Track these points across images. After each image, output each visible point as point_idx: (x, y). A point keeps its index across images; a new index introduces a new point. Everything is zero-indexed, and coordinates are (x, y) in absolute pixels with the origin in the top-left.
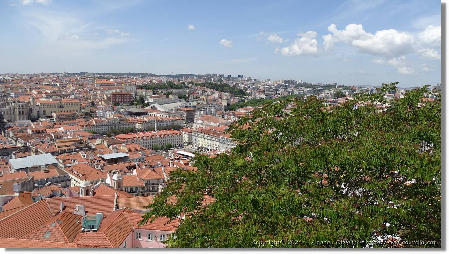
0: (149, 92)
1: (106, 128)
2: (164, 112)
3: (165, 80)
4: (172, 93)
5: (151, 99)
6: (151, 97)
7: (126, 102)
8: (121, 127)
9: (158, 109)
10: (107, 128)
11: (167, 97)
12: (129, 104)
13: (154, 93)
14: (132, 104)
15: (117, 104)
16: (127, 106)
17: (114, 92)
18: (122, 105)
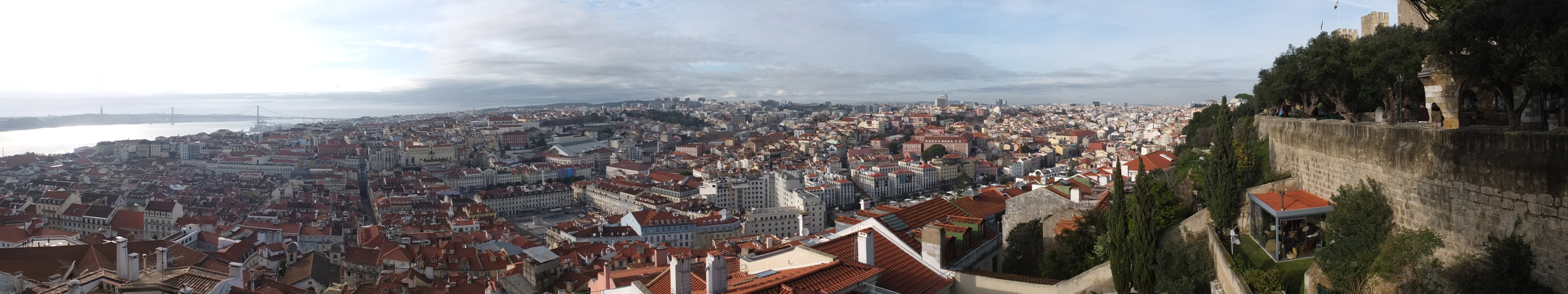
0: (558, 129)
1: (480, 181)
2: (566, 157)
3: (584, 110)
4: (590, 129)
5: (556, 138)
6: (559, 135)
7: (520, 144)
8: (500, 179)
9: (560, 153)
10: (482, 180)
11: (583, 135)
12: (522, 148)
13: (564, 130)
14: (527, 147)
15: (508, 148)
16: (521, 149)
17: (507, 131)
18: (514, 149)
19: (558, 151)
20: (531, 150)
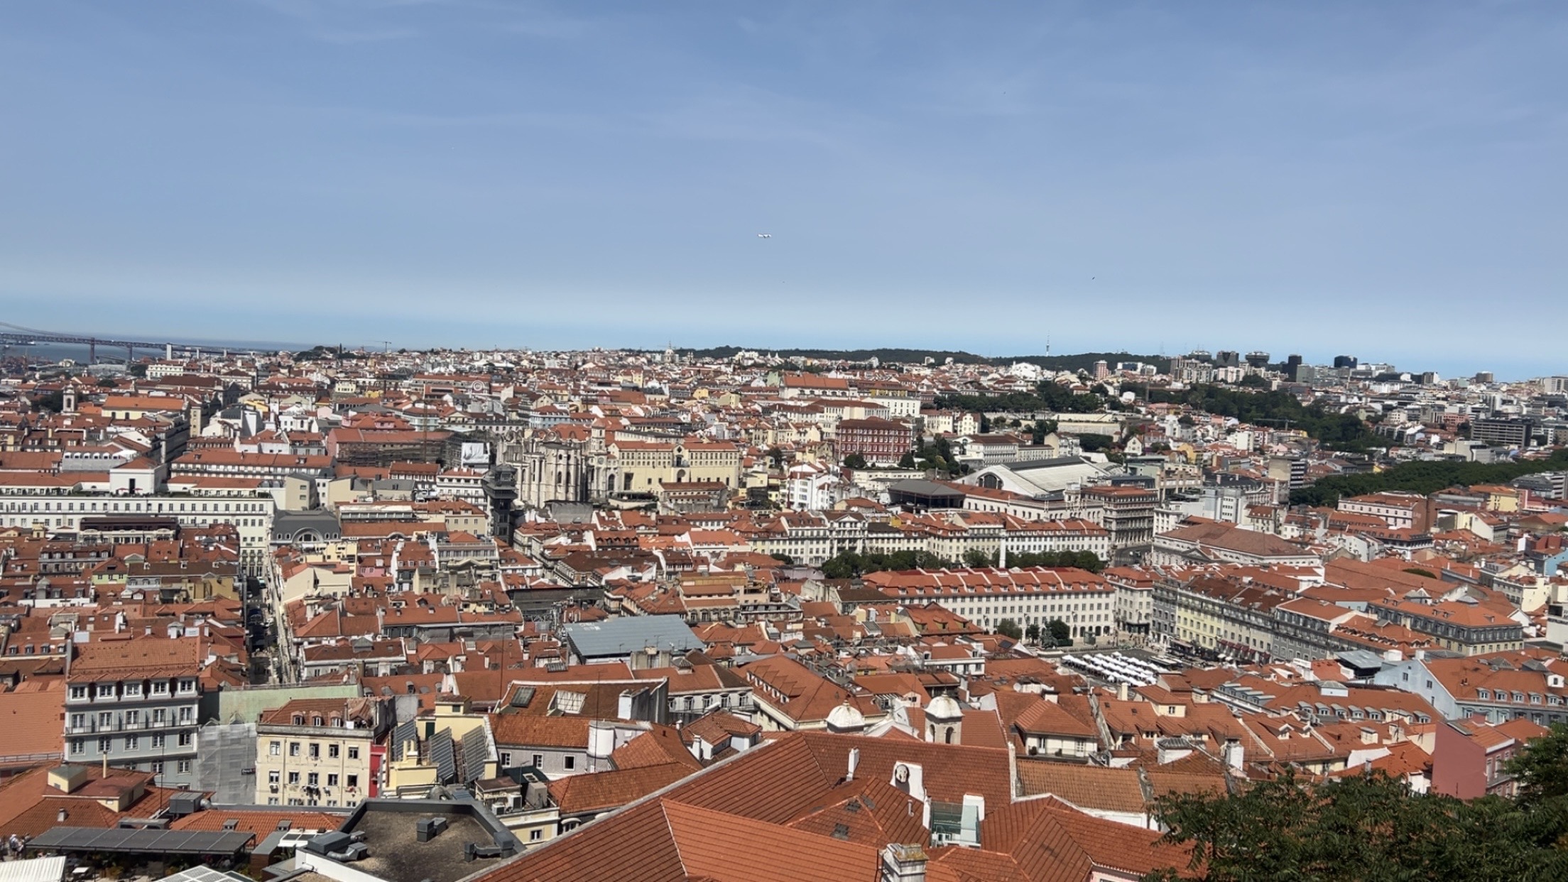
0: (969, 422)
1: (821, 545)
4: (1054, 429)
5: (975, 447)
6: (976, 439)
7: (889, 455)
8: (874, 545)
9: (1007, 487)
10: (827, 546)
12: (895, 466)
13: (985, 427)
14: (906, 463)
15: (855, 462)
16: (891, 469)
17: (846, 417)
18: (874, 468)
19: (1001, 482)
20: (920, 475)
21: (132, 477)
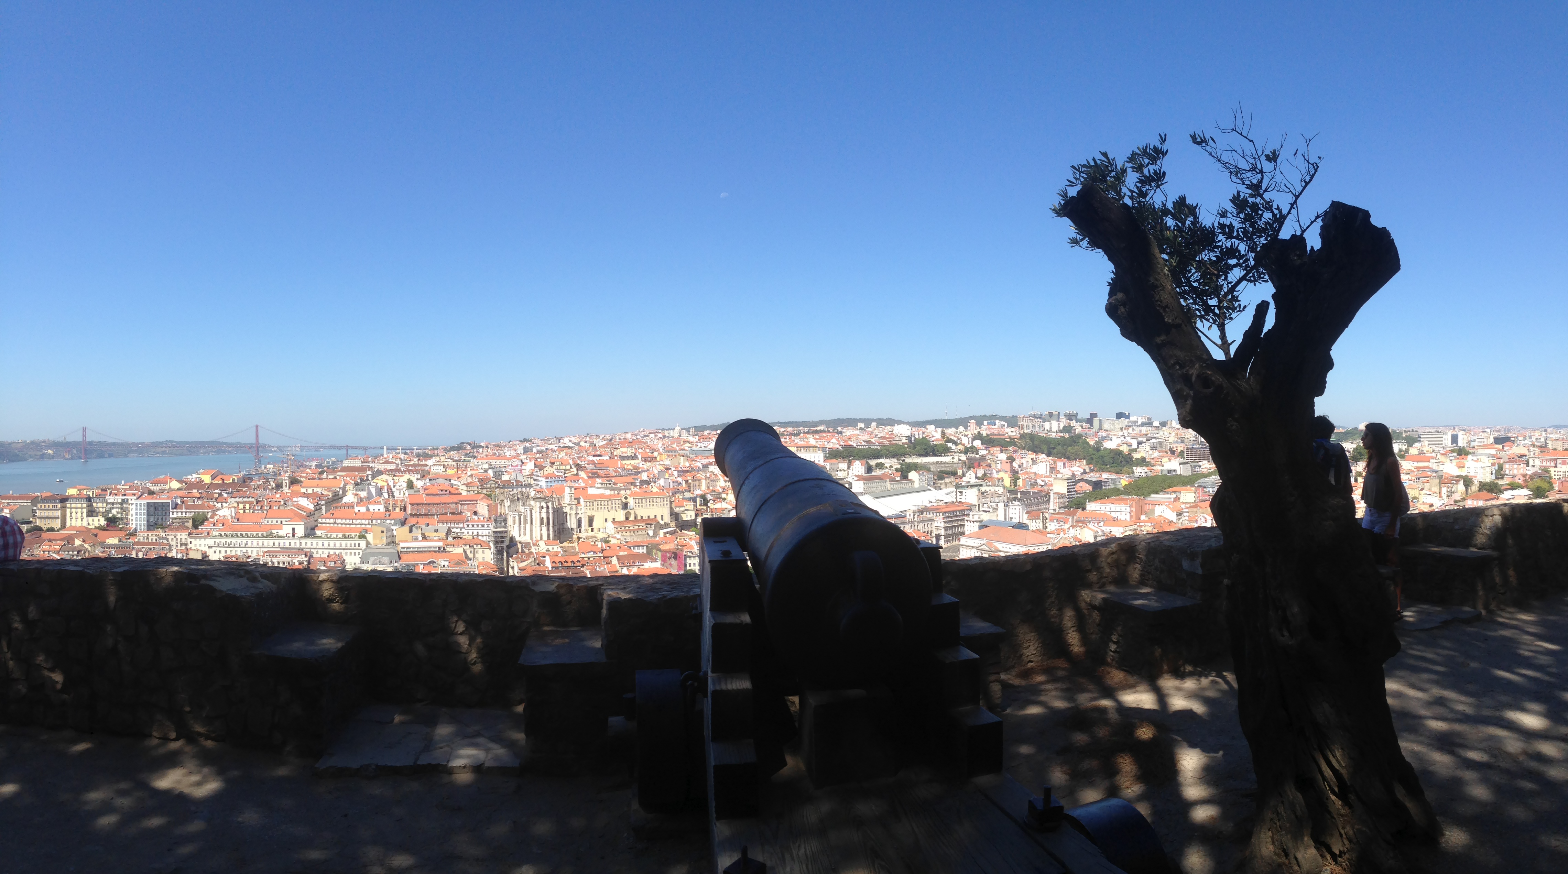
4: (915, 467)
5: (858, 484)
6: (860, 478)
11: (905, 477)
21: (293, 526)
